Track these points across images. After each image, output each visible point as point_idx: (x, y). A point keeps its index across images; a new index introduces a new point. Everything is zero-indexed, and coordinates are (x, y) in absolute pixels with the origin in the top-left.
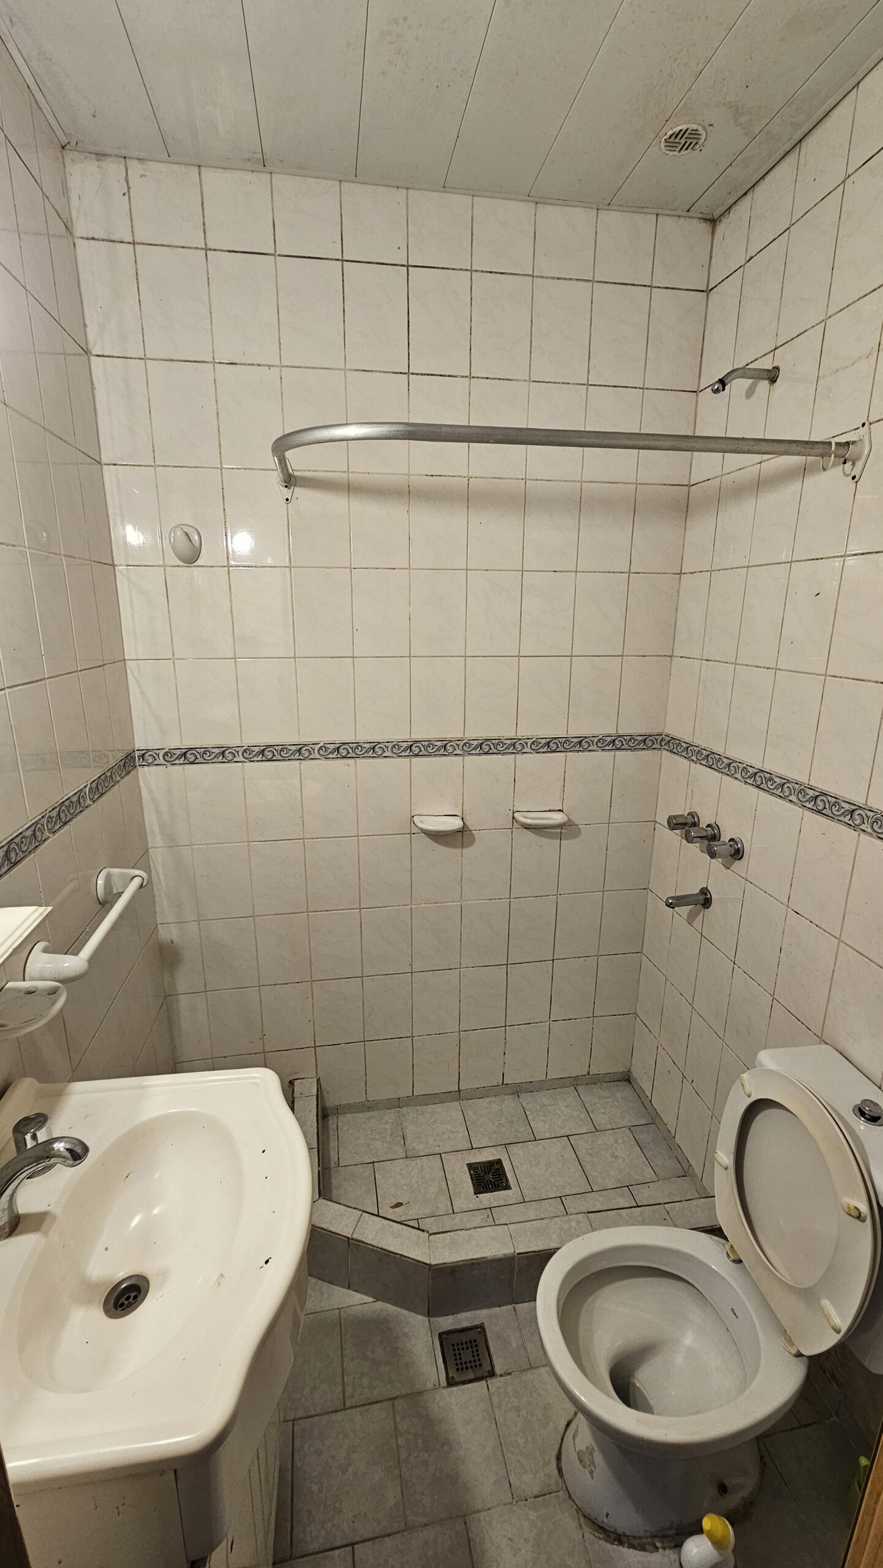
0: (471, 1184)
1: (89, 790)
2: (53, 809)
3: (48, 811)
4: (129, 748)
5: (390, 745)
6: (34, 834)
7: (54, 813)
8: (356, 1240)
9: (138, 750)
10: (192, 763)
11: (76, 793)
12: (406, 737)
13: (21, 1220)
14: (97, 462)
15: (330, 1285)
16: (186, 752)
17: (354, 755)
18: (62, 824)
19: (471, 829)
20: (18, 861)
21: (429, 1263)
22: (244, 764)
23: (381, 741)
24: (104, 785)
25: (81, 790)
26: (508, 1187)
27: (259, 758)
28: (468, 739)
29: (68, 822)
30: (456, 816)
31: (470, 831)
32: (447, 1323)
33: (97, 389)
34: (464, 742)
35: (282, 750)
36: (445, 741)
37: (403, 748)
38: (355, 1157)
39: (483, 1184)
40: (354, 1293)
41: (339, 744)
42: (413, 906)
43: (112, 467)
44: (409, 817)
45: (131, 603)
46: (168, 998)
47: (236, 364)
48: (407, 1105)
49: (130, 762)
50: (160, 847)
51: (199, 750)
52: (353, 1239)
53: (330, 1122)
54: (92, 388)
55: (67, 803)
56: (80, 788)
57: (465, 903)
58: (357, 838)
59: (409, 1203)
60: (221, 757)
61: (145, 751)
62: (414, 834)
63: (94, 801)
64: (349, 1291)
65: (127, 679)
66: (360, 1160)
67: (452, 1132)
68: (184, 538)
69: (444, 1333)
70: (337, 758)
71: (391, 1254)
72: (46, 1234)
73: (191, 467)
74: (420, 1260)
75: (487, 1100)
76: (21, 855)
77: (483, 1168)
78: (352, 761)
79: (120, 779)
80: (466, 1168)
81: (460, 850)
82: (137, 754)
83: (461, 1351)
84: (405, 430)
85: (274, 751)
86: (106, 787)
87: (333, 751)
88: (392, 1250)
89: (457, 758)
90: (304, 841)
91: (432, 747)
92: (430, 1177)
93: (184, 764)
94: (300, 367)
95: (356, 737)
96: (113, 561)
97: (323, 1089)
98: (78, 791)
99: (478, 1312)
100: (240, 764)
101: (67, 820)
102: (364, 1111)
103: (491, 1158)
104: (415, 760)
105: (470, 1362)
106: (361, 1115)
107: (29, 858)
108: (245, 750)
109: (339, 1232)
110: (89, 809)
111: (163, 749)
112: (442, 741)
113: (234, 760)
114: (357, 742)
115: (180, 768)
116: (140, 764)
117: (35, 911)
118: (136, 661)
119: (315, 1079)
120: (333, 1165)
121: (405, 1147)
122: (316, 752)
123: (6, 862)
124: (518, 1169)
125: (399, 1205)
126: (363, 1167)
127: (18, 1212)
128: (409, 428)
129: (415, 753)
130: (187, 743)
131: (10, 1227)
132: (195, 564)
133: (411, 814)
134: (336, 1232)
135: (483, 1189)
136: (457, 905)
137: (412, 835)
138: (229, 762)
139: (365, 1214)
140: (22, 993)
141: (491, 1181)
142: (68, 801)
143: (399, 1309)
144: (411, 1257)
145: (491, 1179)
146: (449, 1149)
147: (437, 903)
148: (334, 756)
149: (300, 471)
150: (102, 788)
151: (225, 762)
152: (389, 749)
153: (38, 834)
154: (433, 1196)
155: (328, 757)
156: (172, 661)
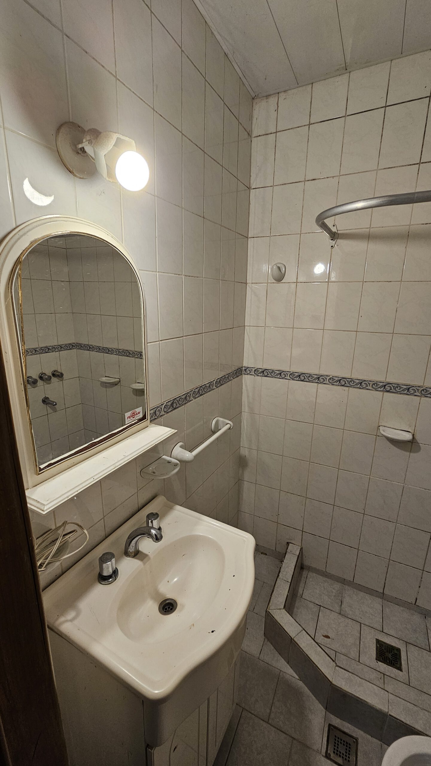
0: (375, 652)
1: (216, 382)
2: (196, 388)
3: (194, 389)
4: (240, 366)
5: (371, 383)
6: (186, 398)
7: (197, 390)
8: (295, 642)
9: (244, 367)
10: (266, 376)
11: (209, 383)
12: (383, 379)
13: (139, 553)
14: (246, 237)
15: (279, 655)
16: (264, 371)
17: (349, 385)
18: (199, 395)
19: (419, 442)
20: (177, 408)
21: (331, 681)
22: (290, 381)
23: (366, 380)
24: (224, 381)
25: (211, 382)
26: (400, 669)
27: (297, 379)
28: (426, 387)
29: (203, 394)
30: (409, 432)
31: (418, 443)
32: (337, 722)
33: (251, 204)
34: (423, 388)
35: (309, 376)
36: (409, 386)
37: (379, 386)
38: (311, 597)
39: (383, 657)
40: (290, 668)
41: (341, 378)
42: (371, 477)
43: (252, 239)
44: (377, 426)
45: (251, 300)
46: (240, 481)
47: (316, 179)
48: (349, 585)
49: (239, 372)
50: (247, 412)
51: (270, 371)
52: (294, 640)
53: (304, 573)
54: (249, 204)
55: (204, 387)
56: (211, 381)
57: (407, 485)
58: (343, 430)
59: (334, 639)
60: (279, 375)
61: (247, 368)
62: (378, 436)
63: (217, 387)
64: (287, 664)
65: (244, 334)
66: (313, 601)
67: (372, 615)
68: (277, 270)
69: (333, 726)
70: (339, 385)
71: (311, 661)
72: (144, 564)
73: (286, 235)
74: (327, 676)
75: (402, 608)
76: (178, 405)
77: (386, 647)
78: (346, 388)
79: (232, 379)
80: (375, 641)
81: (408, 453)
82: (243, 368)
83: (339, 744)
84: (388, 200)
85: (305, 376)
86: (224, 382)
87: (337, 381)
88: (313, 660)
89: (416, 397)
90: (313, 425)
91: (399, 388)
92: (350, 633)
93: (262, 376)
94: (351, 174)
95: (351, 376)
96: (246, 282)
97: (303, 554)
98: (210, 382)
99: (356, 729)
100: (287, 380)
101: (202, 394)
102: (323, 576)
103: (393, 644)
104: (386, 394)
105: (343, 754)
106: (321, 577)
107: (181, 407)
108: (291, 374)
109: (288, 632)
110: (214, 390)
111: (255, 368)
112: (407, 385)
113: (285, 378)
114: (351, 378)
115: (260, 377)
116: (244, 373)
117: (171, 430)
118: (249, 327)
119: (300, 547)
120: (299, 595)
121: (341, 607)
122: (327, 380)
123: (171, 407)
124: (411, 662)
125: (327, 637)
126: (314, 605)
127: (139, 549)
128: (391, 198)
129: (387, 390)
130: (265, 367)
131: (135, 554)
132: (282, 282)
133: (379, 424)
134: (287, 631)
135: (383, 660)
136: (400, 485)
137: (378, 437)
138: (282, 378)
139: (304, 631)
140: (166, 462)
141: (389, 658)
142: (204, 386)
143: (311, 694)
144: (322, 671)
145: (390, 658)
146: (367, 624)
147: (387, 480)
148: (337, 384)
149: (341, 230)
150: (223, 382)
151: (280, 378)
152: (371, 385)
153: (188, 398)
154: (349, 644)
155: (333, 384)
156: (264, 327)
